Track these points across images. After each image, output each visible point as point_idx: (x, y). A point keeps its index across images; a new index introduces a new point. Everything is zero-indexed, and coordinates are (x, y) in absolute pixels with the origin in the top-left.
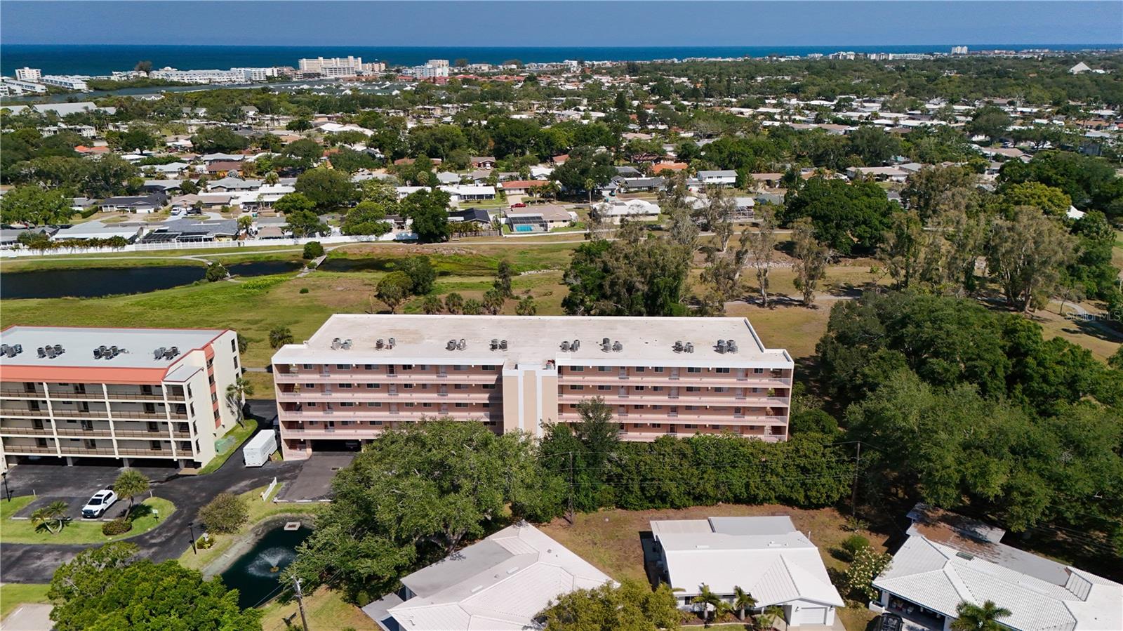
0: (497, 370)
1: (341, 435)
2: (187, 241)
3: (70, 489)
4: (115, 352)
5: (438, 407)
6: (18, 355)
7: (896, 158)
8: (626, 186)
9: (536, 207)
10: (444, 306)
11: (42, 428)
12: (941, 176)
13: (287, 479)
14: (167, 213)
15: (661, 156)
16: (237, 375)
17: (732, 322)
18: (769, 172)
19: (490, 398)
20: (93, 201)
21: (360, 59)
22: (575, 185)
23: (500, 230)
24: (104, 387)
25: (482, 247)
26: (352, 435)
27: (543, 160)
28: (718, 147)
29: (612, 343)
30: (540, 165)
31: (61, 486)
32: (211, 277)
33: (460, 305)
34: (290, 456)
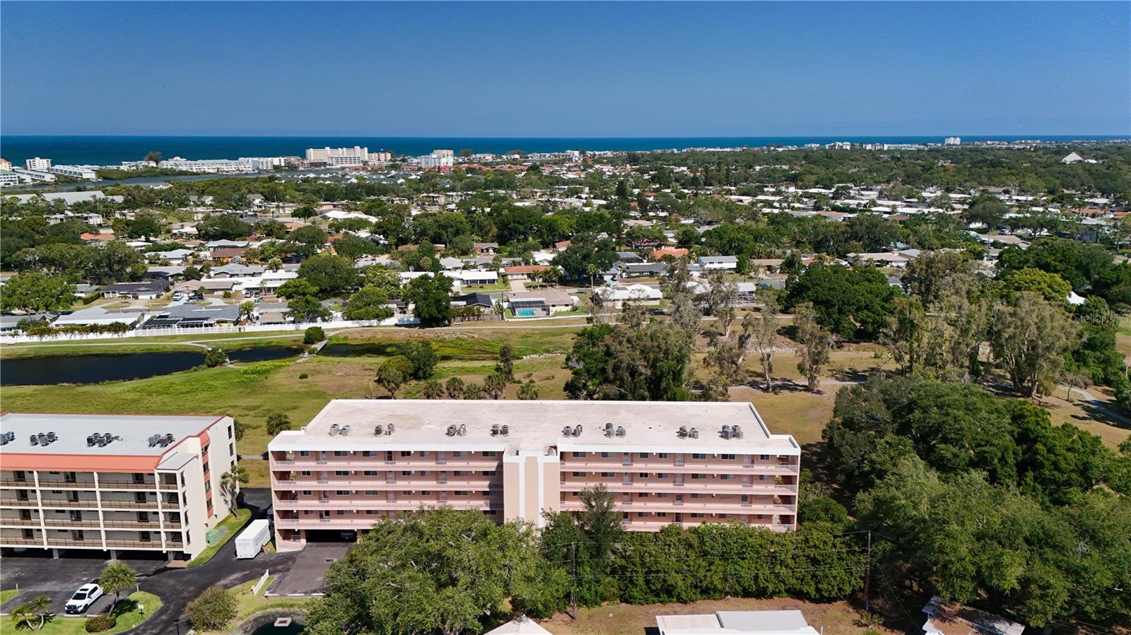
0: (498, 456)
1: (337, 525)
2: (187, 326)
3: (54, 582)
4: (109, 439)
5: (436, 495)
6: (10, 442)
7: (895, 244)
8: (628, 271)
9: (539, 291)
10: (445, 390)
11: (29, 518)
12: (941, 261)
13: (279, 571)
14: (169, 299)
15: (662, 242)
16: (232, 463)
17: (737, 407)
18: (769, 258)
19: (490, 486)
20: (95, 287)
21: (366, 149)
22: (577, 270)
23: (502, 314)
24: (96, 475)
25: (484, 331)
26: (347, 525)
27: (545, 245)
28: (718, 234)
29: (615, 428)
30: (542, 250)
31: (46, 580)
32: (210, 363)
33: (461, 389)
34: (284, 547)
